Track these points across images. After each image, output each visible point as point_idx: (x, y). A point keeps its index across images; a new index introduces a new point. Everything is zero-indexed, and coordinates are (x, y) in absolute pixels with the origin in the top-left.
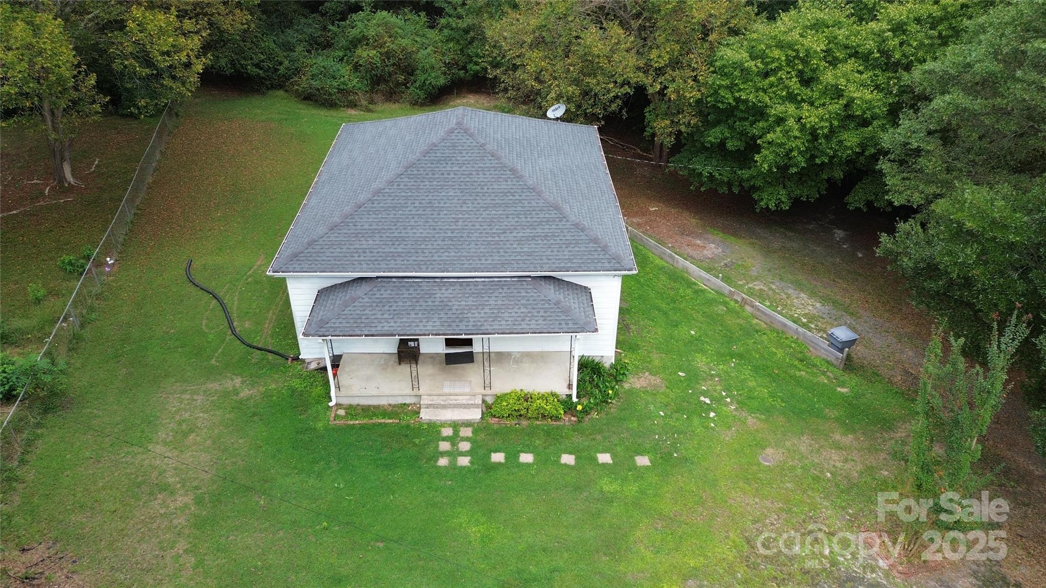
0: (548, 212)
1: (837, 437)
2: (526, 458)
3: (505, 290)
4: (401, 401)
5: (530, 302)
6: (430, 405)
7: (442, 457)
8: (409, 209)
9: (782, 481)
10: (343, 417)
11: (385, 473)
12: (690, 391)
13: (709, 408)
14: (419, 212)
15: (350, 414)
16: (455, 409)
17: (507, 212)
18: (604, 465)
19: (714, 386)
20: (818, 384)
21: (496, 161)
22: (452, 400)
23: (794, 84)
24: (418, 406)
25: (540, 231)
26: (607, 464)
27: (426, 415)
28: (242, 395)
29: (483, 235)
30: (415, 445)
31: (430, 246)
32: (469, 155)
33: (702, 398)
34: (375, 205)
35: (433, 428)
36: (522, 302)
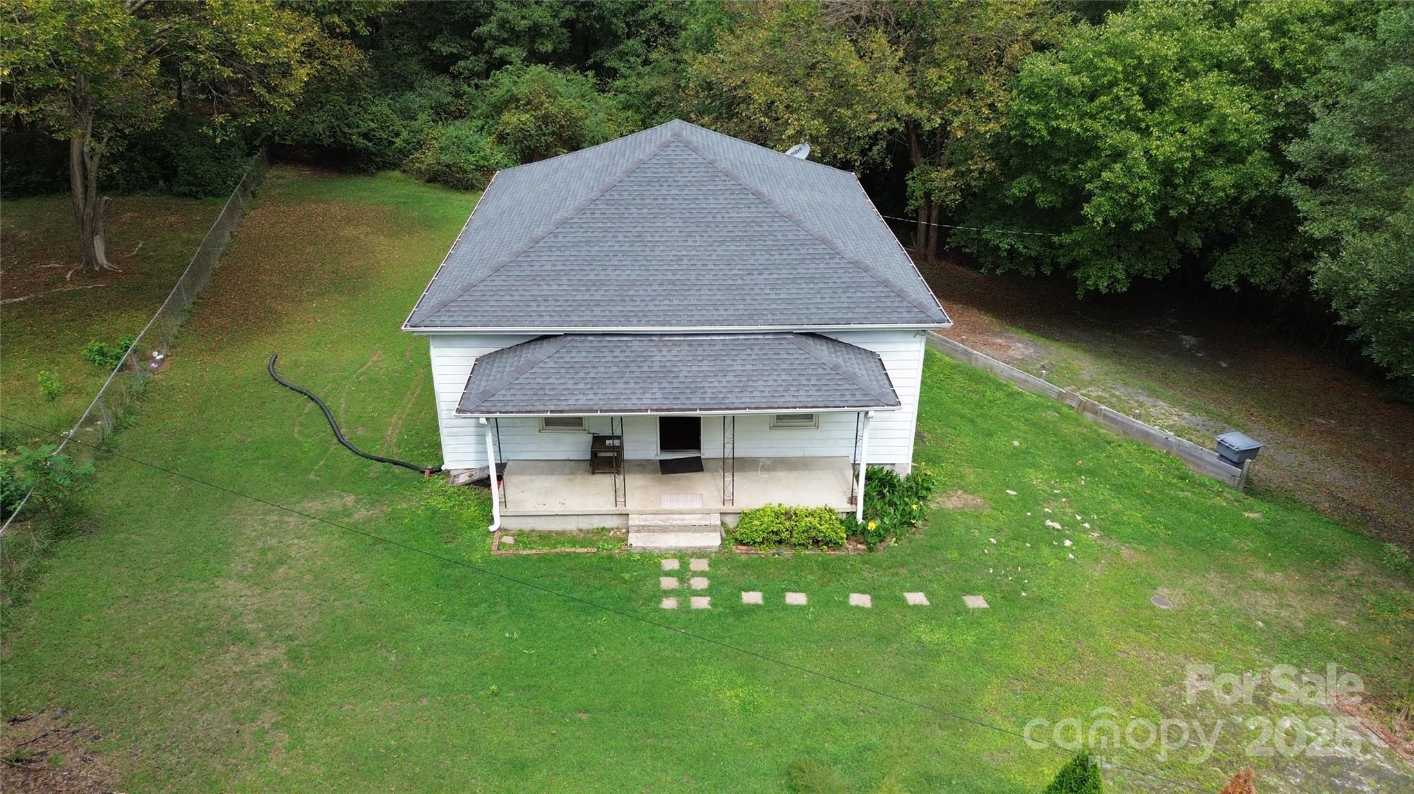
0: (813, 246)
1: (1260, 575)
2: (796, 599)
3: (756, 351)
4: (597, 523)
5: (795, 367)
6: (643, 526)
7: (667, 597)
8: (609, 243)
9: (1192, 631)
10: (510, 546)
11: (583, 618)
12: (1029, 514)
13: (1061, 536)
14: (624, 248)
15: (521, 542)
16: (681, 534)
17: (751, 248)
18: (918, 608)
19: (1062, 508)
20: (1213, 507)
21: (733, 182)
22: (677, 520)
23: (1136, 102)
24: (624, 531)
25: (803, 271)
26: (922, 605)
27: (636, 541)
28: (356, 516)
29: (719, 277)
30: (625, 582)
31: (641, 293)
32: (693, 174)
33: (1049, 523)
34: (560, 239)
35: (649, 562)
36: (783, 366)
